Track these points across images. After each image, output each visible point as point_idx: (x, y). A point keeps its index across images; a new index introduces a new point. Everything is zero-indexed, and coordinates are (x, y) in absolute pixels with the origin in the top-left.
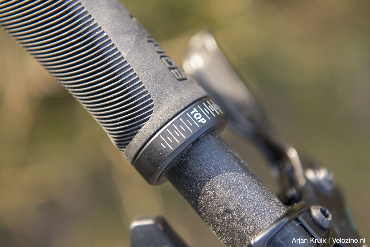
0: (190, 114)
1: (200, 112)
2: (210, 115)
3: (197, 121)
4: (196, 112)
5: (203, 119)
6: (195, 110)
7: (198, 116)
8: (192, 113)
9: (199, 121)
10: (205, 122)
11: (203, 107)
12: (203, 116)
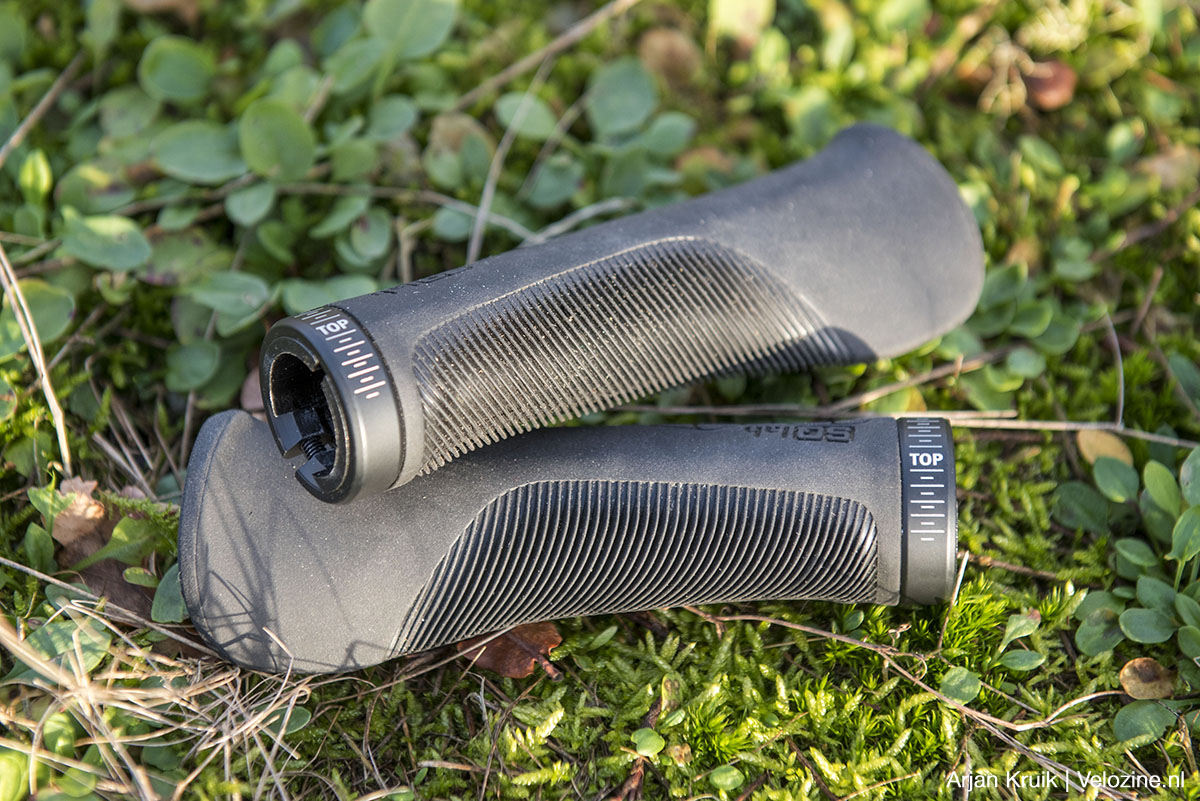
0: (915, 467)
1: (921, 451)
2: (935, 441)
3: (931, 466)
4: (918, 458)
5: (935, 455)
6: (914, 456)
7: (925, 459)
8: (915, 463)
9: (935, 464)
10: (941, 457)
11: (915, 441)
12: (931, 452)
